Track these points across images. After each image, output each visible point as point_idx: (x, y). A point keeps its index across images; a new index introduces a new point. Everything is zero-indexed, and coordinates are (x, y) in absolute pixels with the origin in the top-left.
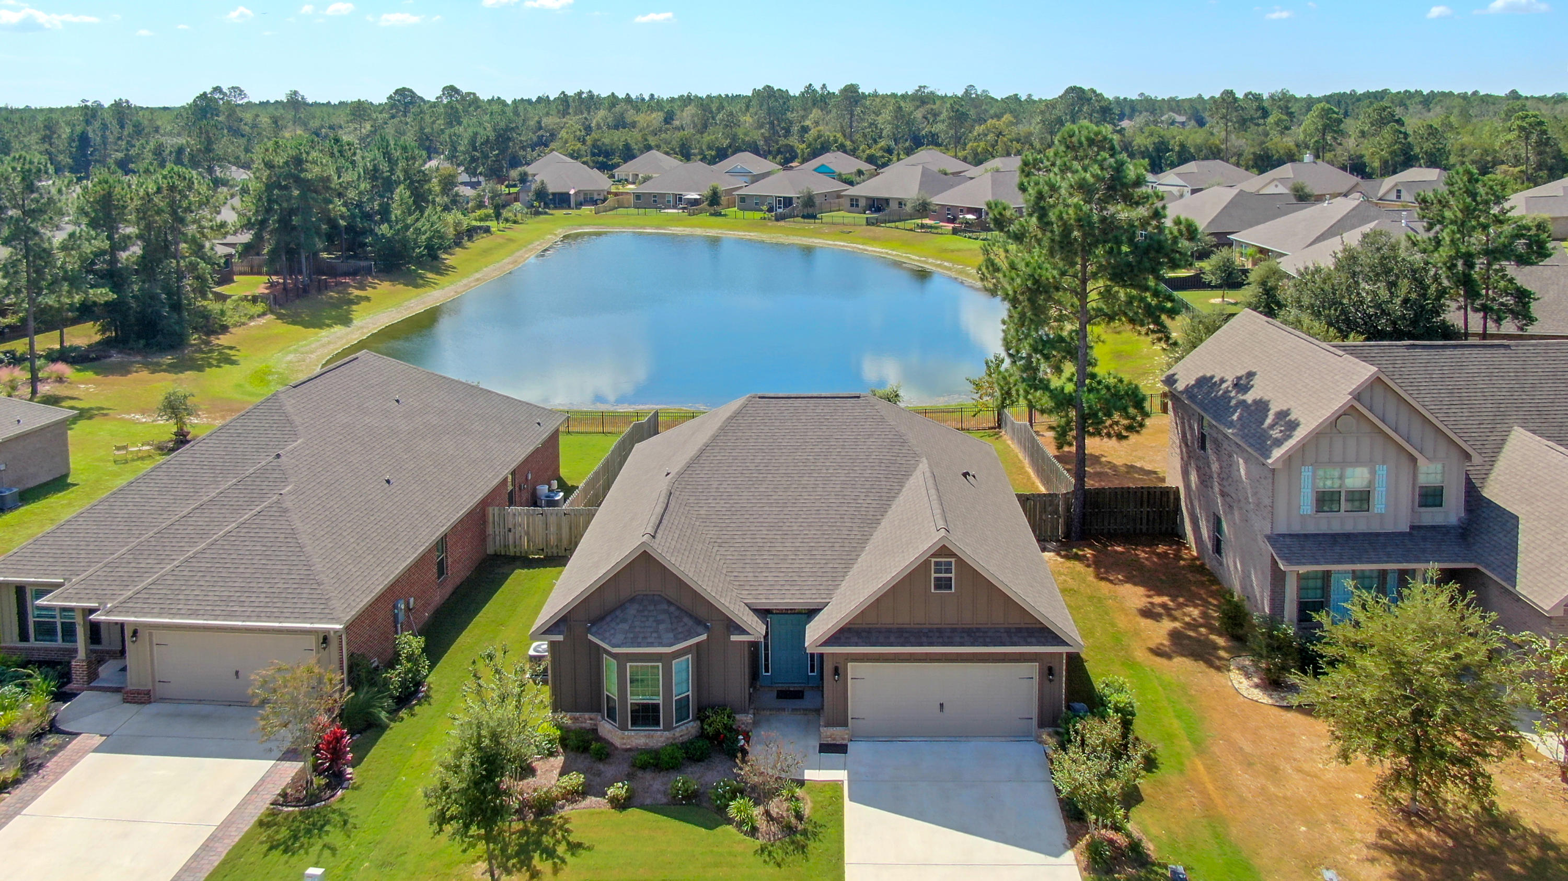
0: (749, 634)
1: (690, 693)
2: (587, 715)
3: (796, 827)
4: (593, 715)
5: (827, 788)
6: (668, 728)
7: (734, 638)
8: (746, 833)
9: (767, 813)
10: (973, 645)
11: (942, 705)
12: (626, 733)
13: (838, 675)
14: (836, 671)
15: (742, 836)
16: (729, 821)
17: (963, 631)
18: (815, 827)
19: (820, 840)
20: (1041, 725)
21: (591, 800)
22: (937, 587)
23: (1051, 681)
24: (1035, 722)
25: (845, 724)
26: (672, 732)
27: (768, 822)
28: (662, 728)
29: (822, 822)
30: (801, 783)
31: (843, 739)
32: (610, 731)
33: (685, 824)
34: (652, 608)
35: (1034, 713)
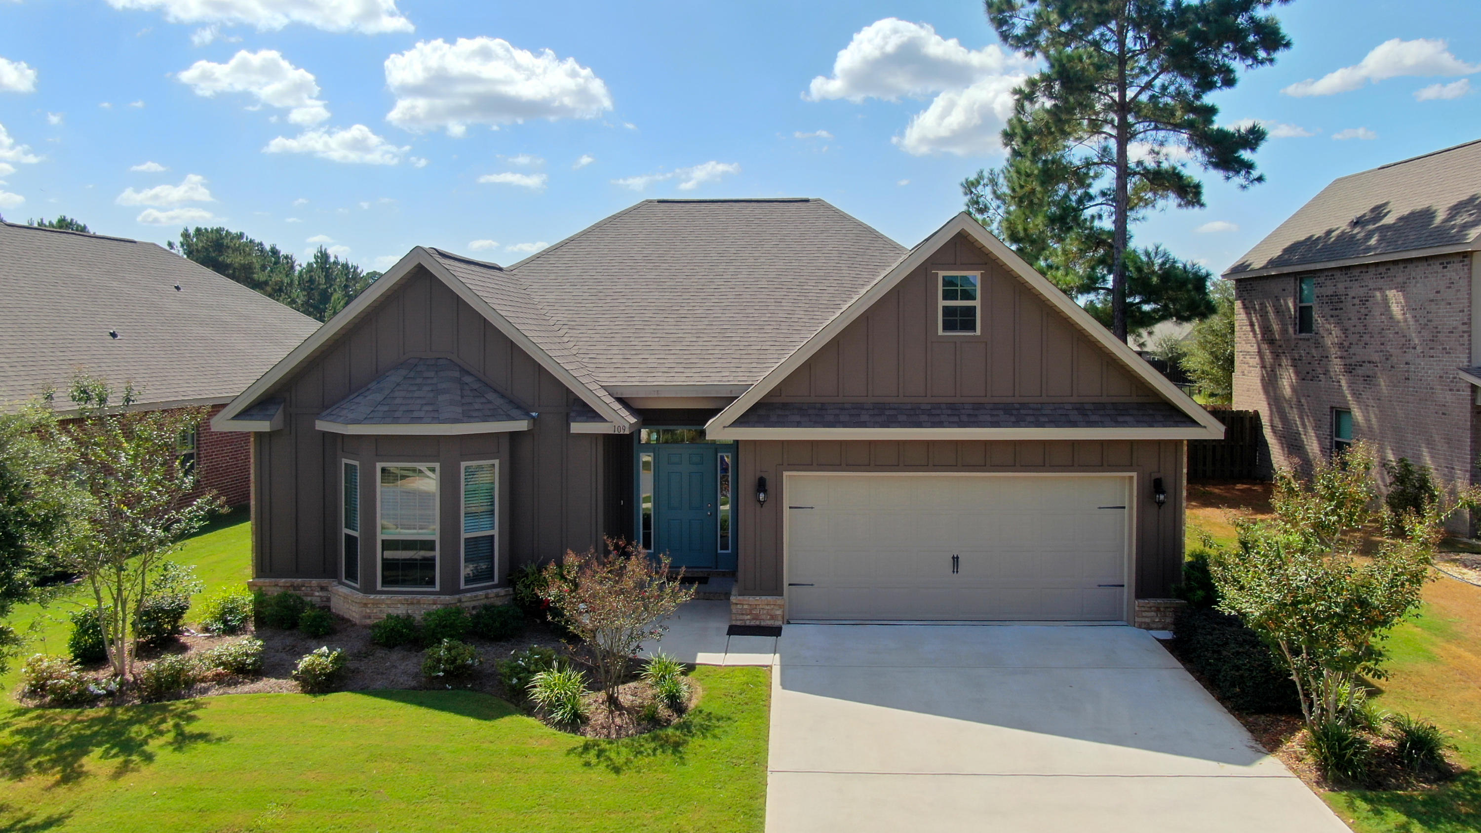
0: (604, 420)
1: (495, 532)
2: (315, 582)
3: (668, 721)
4: (324, 582)
5: (737, 673)
6: (451, 587)
7: (577, 427)
8: (560, 725)
9: (613, 701)
10: (1016, 424)
11: (956, 559)
12: (372, 597)
13: (765, 491)
14: (761, 485)
15: (551, 730)
16: (529, 710)
17: (996, 407)
18: (710, 720)
19: (715, 736)
20: (1142, 592)
21: (267, 683)
22: (947, 326)
23: (1160, 504)
24: (1128, 592)
25: (776, 589)
26: (457, 596)
27: (611, 712)
28: (437, 588)
29: (723, 713)
30: (690, 668)
31: (773, 617)
32: (346, 597)
33: (437, 712)
34: (432, 374)
35: (1127, 574)
